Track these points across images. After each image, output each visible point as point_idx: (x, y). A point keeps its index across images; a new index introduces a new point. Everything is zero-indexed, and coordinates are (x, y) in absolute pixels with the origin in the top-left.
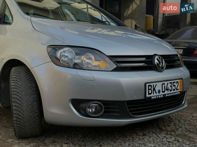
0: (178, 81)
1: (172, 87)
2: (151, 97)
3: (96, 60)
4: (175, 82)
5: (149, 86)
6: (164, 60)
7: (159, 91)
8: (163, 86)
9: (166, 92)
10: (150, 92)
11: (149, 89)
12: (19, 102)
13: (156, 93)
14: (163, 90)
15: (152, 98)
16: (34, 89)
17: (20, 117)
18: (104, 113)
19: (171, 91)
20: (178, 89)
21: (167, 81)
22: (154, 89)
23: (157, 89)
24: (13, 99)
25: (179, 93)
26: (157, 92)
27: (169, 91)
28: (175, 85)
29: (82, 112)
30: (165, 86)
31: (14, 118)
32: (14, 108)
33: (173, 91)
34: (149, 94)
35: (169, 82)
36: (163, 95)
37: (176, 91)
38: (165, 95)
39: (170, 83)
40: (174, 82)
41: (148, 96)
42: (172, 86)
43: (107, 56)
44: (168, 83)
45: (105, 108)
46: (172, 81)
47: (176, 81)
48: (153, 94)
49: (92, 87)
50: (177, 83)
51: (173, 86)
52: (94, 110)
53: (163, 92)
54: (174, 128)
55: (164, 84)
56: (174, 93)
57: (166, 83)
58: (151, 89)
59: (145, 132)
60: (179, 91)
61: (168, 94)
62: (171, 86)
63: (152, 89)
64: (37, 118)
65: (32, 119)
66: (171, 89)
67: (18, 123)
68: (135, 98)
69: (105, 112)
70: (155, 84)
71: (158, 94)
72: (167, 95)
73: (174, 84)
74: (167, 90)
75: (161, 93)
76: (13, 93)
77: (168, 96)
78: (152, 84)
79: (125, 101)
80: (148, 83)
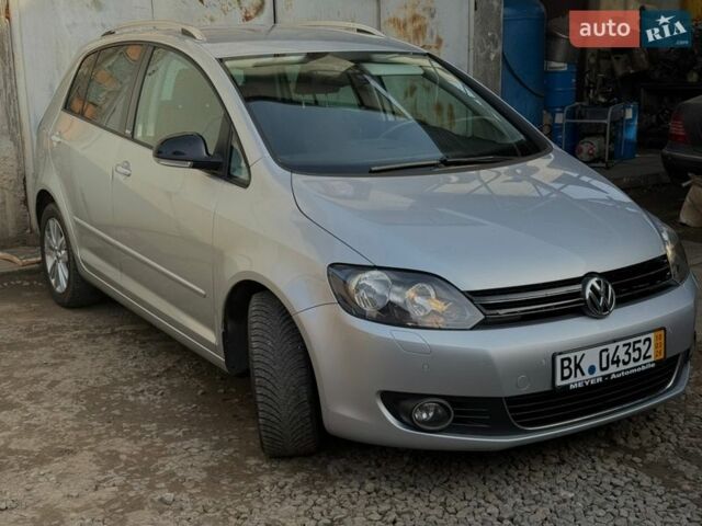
0: (652, 336)
1: (630, 355)
2: (568, 386)
3: (437, 298)
4: (639, 341)
5: (563, 360)
6: (613, 286)
7: (592, 370)
8: (605, 354)
9: (613, 369)
10: (566, 373)
11: (563, 368)
12: (270, 387)
13: (583, 374)
14: (604, 365)
15: (572, 387)
16: (301, 357)
17: (274, 419)
18: (453, 421)
19: (625, 363)
20: (650, 357)
21: (615, 341)
22: (578, 366)
23: (585, 366)
24: (257, 380)
25: (653, 365)
26: (586, 371)
27: (621, 364)
28: (639, 349)
29: (405, 419)
30: (608, 357)
31: (261, 420)
32: (259, 399)
33: (632, 364)
34: (563, 378)
35: (621, 344)
36: (604, 377)
37: (642, 362)
38: (609, 375)
39: (624, 345)
40: (635, 343)
41: (559, 383)
42: (631, 351)
43: (462, 292)
44: (618, 347)
45: (456, 413)
46: (631, 341)
47: (643, 338)
48: (576, 376)
49: (426, 367)
50: (647, 343)
51: (634, 350)
52: (431, 414)
53: (602, 369)
54: (648, 442)
55: (607, 350)
56: (637, 367)
57: (612, 347)
58: (568, 367)
59: (565, 454)
60: (652, 359)
61: (616, 373)
62: (627, 353)
63: (572, 366)
64: (308, 420)
65: (298, 423)
66: (626, 360)
67: (269, 429)
68: (525, 390)
69: (455, 420)
70: (579, 354)
71: (588, 376)
72: (614, 376)
73: (637, 346)
74: (613, 362)
75: (598, 373)
76: (257, 365)
77: (618, 379)
78: (571, 356)
79: (501, 398)
80: (560, 354)
